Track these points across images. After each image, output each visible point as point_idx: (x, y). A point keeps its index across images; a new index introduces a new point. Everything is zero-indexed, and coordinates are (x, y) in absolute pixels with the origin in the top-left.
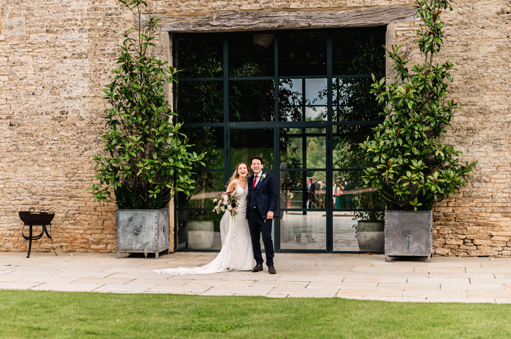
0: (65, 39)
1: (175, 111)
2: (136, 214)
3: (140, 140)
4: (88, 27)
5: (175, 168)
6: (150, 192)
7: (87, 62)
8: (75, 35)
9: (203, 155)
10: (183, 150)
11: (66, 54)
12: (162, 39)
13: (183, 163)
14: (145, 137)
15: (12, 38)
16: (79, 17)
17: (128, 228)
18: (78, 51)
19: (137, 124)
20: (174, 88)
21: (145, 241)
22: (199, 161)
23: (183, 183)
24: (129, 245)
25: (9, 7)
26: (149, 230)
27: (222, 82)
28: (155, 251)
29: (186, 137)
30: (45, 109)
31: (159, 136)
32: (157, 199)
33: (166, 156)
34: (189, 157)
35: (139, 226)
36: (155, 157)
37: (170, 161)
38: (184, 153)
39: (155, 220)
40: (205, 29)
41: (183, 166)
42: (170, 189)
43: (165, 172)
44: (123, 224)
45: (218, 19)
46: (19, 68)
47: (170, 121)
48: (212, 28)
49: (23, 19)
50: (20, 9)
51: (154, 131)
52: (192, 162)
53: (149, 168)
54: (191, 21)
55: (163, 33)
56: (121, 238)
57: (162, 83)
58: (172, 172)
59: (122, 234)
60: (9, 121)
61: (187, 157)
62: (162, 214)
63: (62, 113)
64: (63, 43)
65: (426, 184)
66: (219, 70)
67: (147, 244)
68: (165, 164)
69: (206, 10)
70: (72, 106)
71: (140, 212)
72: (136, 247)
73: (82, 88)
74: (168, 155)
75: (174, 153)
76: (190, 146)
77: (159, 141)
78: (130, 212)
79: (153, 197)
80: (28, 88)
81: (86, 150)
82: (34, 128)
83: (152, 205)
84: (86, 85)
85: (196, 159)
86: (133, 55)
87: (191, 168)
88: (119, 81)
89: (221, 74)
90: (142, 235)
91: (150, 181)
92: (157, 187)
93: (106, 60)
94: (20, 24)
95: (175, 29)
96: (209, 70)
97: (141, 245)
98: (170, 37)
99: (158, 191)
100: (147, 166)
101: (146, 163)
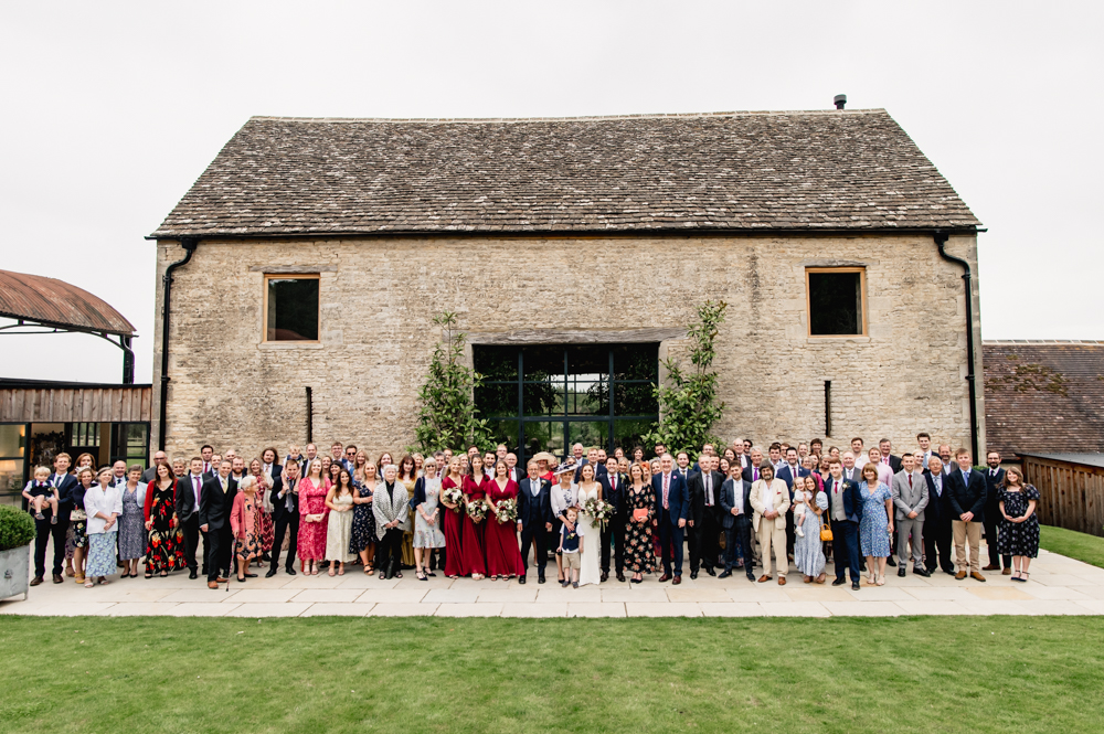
0: (376, 348)
4: (399, 340)
7: (398, 368)
8: (389, 346)
11: (380, 361)
12: (466, 350)
15: (331, 347)
16: (392, 331)
18: (390, 358)
20: (475, 392)
25: (329, 322)
27: (517, 385)
30: (359, 405)
40: (504, 342)
45: (515, 335)
46: (335, 371)
48: (511, 342)
49: (341, 332)
50: (338, 324)
54: (492, 336)
55: (467, 345)
60: (325, 416)
63: (375, 409)
64: (377, 351)
66: (514, 375)
69: (505, 327)
70: (382, 403)
73: (394, 388)
80: (344, 388)
81: (396, 439)
82: (349, 421)
84: (398, 386)
86: (444, 363)
88: (432, 384)
89: (516, 378)
93: (416, 367)
94: (338, 335)
95: (477, 342)
98: (473, 349)
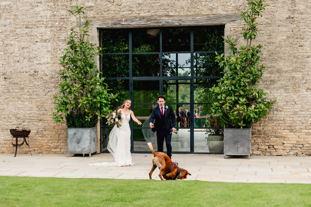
0: (36, 32)
1: (100, 71)
2: (78, 131)
3: (80, 87)
4: (50, 25)
5: (101, 102)
6: (86, 117)
7: (49, 44)
8: (43, 30)
9: (117, 95)
10: (105, 92)
11: (37, 40)
12: (93, 32)
13: (105, 100)
14: (83, 85)
15: (6, 31)
16: (45, 20)
17: (73, 140)
18: (44, 38)
19: (79, 78)
20: (100, 58)
21: (83, 147)
22: (115, 98)
23: (105, 112)
24: (74, 149)
25: (4, 14)
26: (85, 140)
27: (128, 55)
28: (89, 152)
29: (107, 85)
30: (25, 70)
31: (91, 85)
32: (90, 122)
33: (95, 95)
34: (109, 96)
35: (80, 138)
36: (89, 96)
37: (98, 99)
38: (106, 94)
39: (89, 134)
40: (118, 26)
41: (105, 102)
42: (98, 115)
43: (95, 105)
44: (71, 137)
45: (125, 21)
46: (10, 47)
47: (98, 76)
48: (122, 26)
49: (12, 21)
50: (11, 15)
51: (88, 82)
52: (110, 99)
53: (85, 102)
54: (110, 22)
55: (94, 28)
56: (69, 145)
57: (93, 55)
58: (99, 105)
59: (70, 143)
60: (4, 76)
61: (107, 96)
62: (93, 131)
63: (35, 72)
64: (36, 34)
65: (248, 113)
66: (126, 48)
67: (84, 148)
68: (95, 100)
69: (118, 16)
70: (40, 68)
71: (80, 130)
72: (78, 151)
73: (47, 58)
74: (96, 95)
75: (100, 94)
76: (109, 90)
77: (91, 87)
78: (75, 129)
79: (88, 120)
80: (15, 58)
81: (49, 92)
82: (19, 80)
83: (87, 125)
84: (49, 57)
85: (112, 97)
86: (77, 41)
87: (110, 103)
88: (68, 55)
89: (128, 51)
90: (82, 143)
91: (86, 111)
92: (90, 114)
93: (60, 43)
94: (10, 23)
95: (101, 27)
96: (121, 49)
97: (81, 149)
98: (98, 31)
99: (91, 117)
100: (84, 101)
101: (84, 100)
